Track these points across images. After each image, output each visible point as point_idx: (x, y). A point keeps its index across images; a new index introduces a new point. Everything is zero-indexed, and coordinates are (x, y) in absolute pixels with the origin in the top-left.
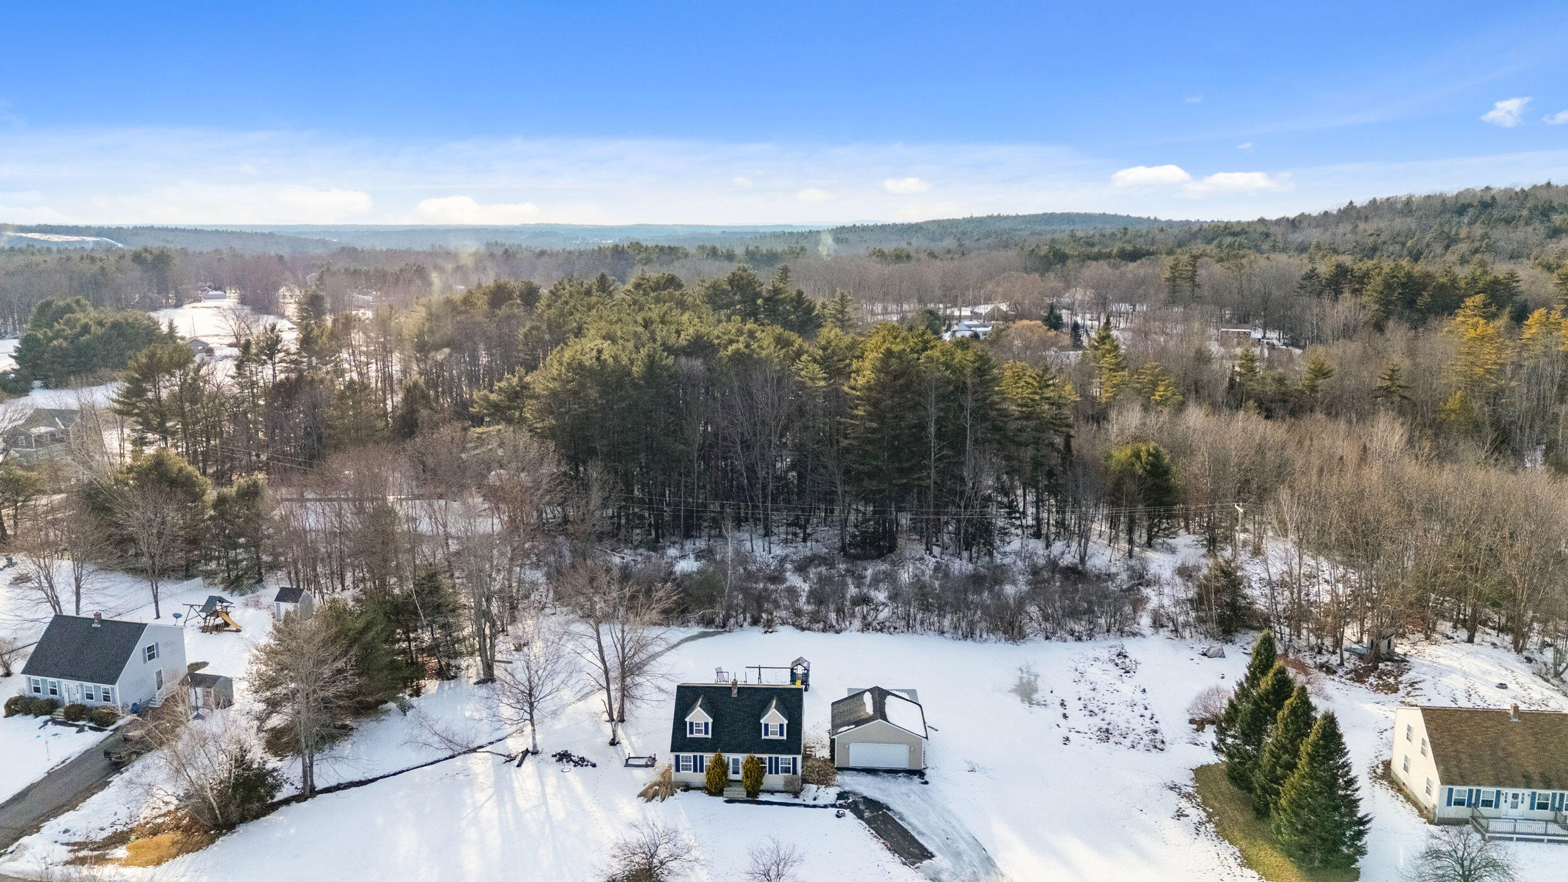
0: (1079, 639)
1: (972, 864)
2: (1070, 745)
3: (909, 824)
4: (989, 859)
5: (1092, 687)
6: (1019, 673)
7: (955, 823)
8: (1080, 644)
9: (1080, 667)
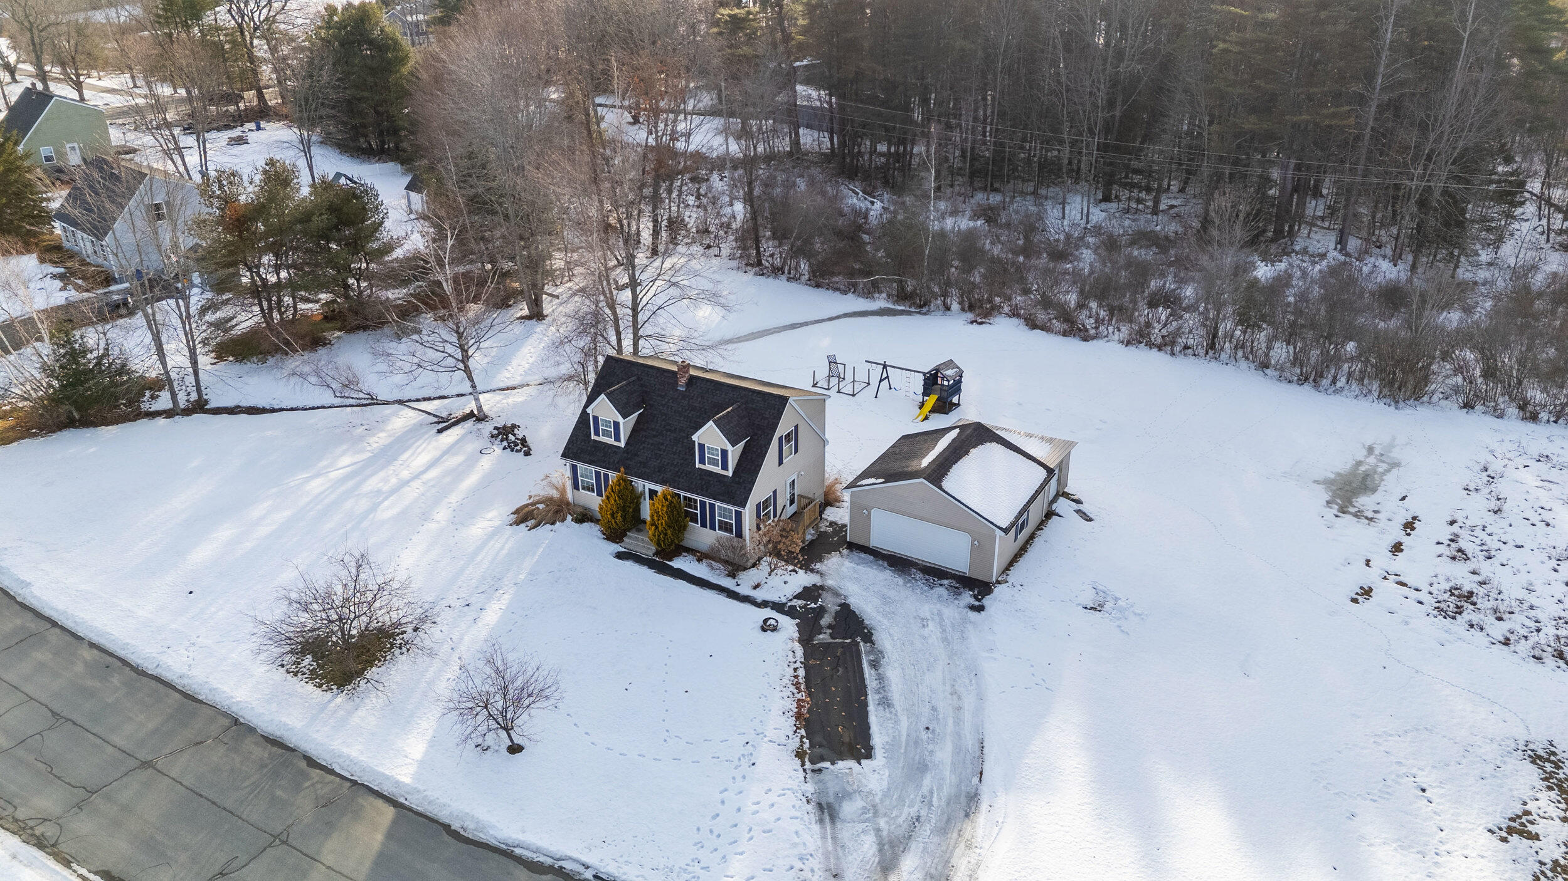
0: (1534, 418)
1: (927, 801)
2: (1365, 605)
3: (880, 678)
4: (973, 798)
5: (1494, 505)
6: (1361, 454)
7: (969, 702)
8: (1530, 426)
9: (1496, 467)
